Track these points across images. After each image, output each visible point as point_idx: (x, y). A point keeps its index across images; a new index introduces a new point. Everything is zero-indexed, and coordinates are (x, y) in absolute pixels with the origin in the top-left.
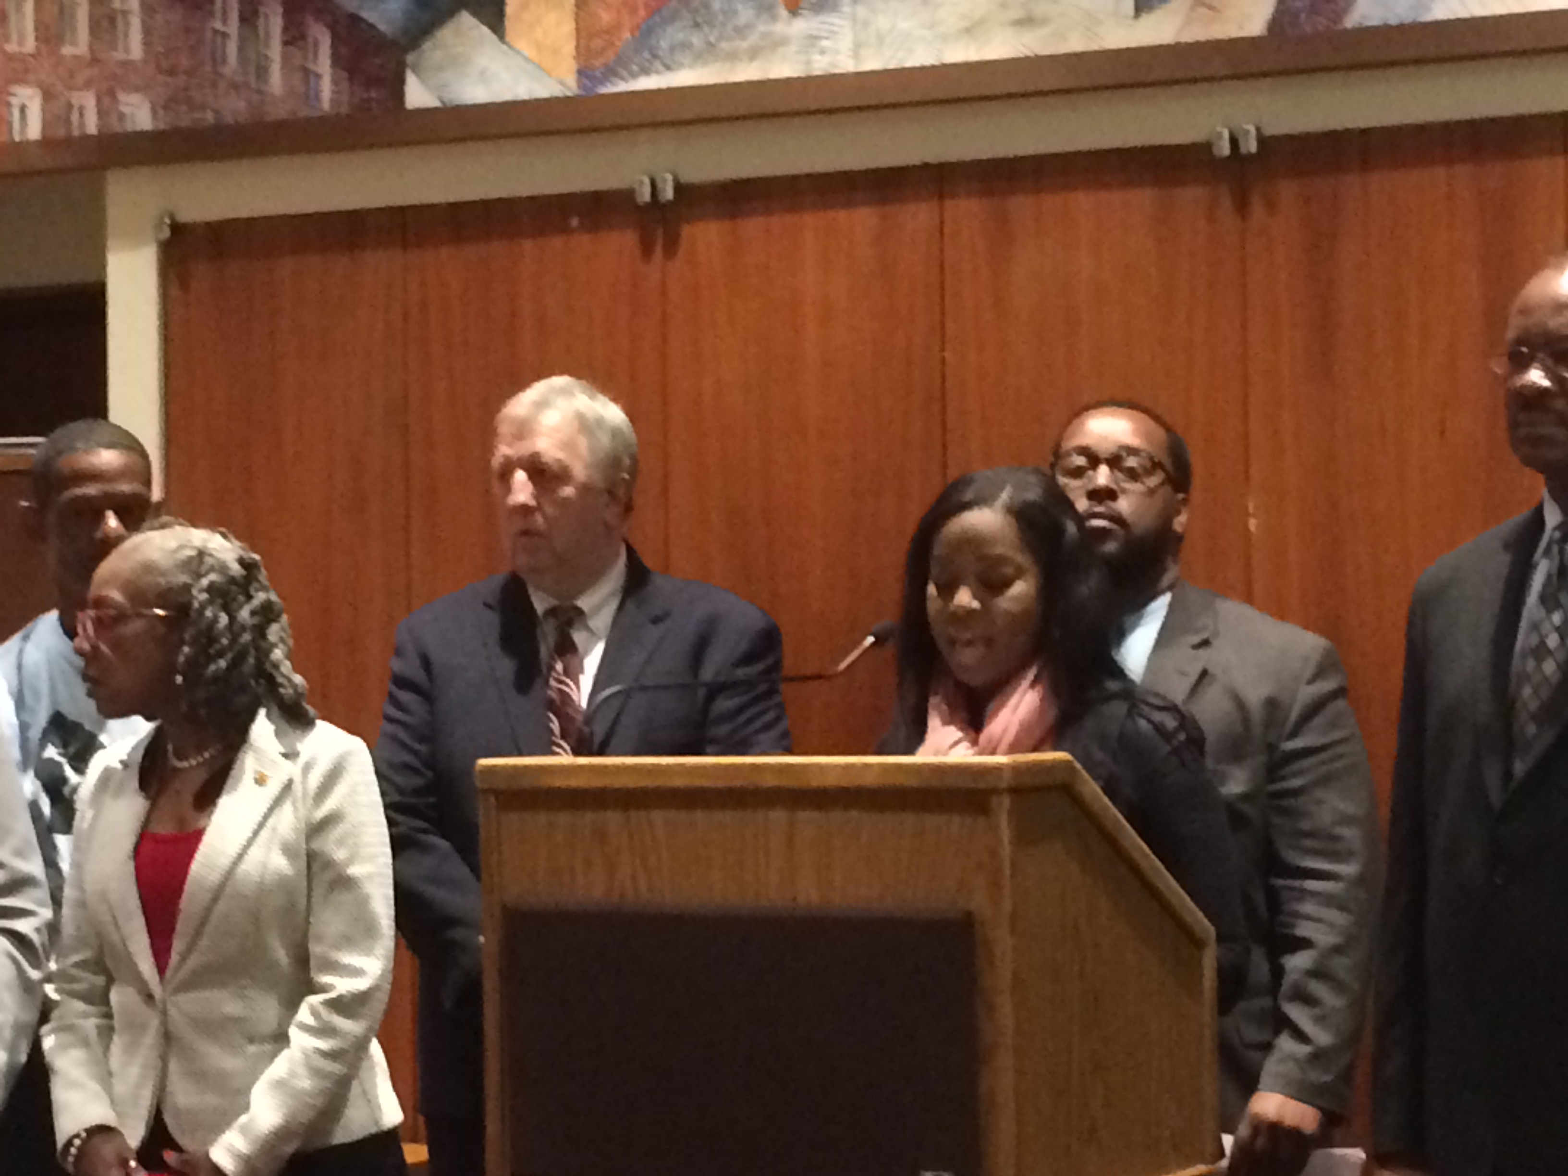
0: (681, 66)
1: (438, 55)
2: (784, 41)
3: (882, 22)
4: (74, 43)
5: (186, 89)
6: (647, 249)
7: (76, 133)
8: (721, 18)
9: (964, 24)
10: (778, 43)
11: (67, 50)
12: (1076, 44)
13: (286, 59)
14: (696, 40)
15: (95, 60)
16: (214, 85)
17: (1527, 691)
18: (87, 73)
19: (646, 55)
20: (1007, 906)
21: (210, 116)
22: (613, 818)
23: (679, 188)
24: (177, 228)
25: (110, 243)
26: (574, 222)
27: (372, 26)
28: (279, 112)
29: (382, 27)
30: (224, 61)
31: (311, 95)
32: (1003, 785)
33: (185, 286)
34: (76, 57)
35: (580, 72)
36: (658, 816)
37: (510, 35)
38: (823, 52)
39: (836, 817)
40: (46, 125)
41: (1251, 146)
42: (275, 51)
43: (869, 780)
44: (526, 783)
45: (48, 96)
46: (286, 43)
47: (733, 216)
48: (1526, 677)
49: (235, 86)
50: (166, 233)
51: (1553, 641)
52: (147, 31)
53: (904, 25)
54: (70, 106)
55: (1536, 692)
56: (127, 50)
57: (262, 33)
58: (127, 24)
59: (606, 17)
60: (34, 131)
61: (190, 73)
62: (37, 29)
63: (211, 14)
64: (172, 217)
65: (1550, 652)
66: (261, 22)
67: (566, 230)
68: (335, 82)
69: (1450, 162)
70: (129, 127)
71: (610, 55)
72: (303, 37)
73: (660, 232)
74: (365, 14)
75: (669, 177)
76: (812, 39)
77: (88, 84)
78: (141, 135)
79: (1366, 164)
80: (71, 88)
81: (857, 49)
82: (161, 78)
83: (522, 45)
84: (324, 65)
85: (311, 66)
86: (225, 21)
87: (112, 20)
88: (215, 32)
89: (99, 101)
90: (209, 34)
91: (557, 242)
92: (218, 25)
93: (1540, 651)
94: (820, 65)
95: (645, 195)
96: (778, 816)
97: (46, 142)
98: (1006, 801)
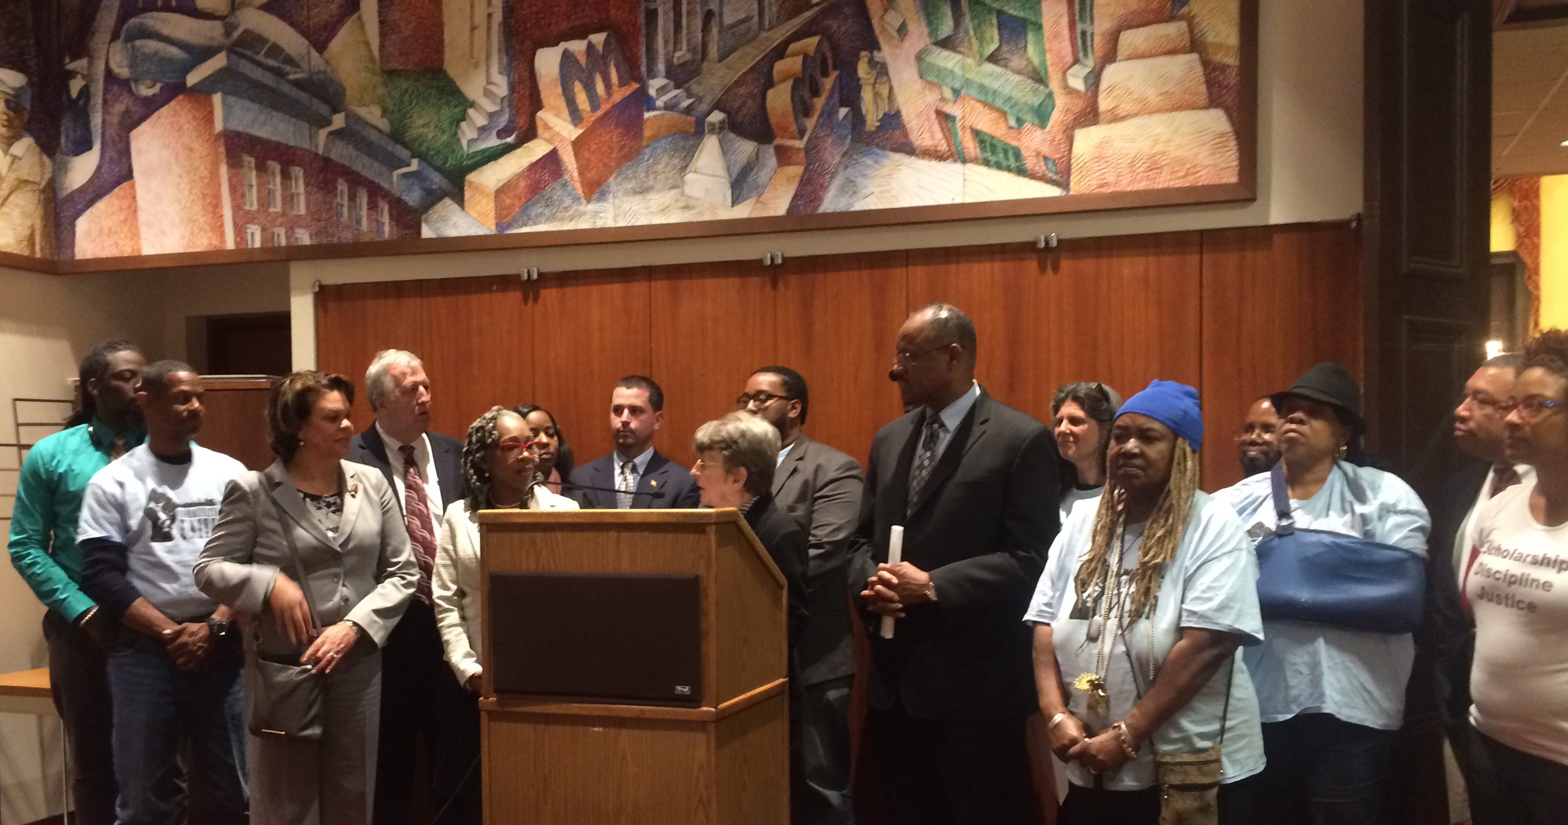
0: (540, 223)
1: (435, 216)
2: (584, 213)
3: (626, 206)
4: (275, 206)
5: (325, 227)
6: (526, 299)
7: (276, 245)
8: (557, 203)
9: (661, 208)
10: (581, 215)
11: (271, 210)
12: (707, 217)
13: (369, 217)
14: (547, 212)
15: (284, 214)
16: (337, 227)
17: (915, 483)
18: (280, 220)
19: (525, 218)
20: (713, 573)
21: (335, 240)
22: (539, 536)
23: (540, 274)
24: (322, 287)
25: (292, 293)
26: (495, 288)
27: (406, 203)
28: (365, 239)
29: (411, 204)
30: (342, 216)
31: (380, 231)
32: (712, 521)
33: (326, 310)
34: (276, 213)
35: (497, 225)
36: (559, 535)
37: (467, 208)
38: (601, 218)
39: (637, 535)
40: (263, 242)
41: (779, 261)
42: (364, 212)
43: (654, 519)
44: (500, 521)
45: (264, 230)
46: (369, 209)
47: (562, 286)
48: (915, 478)
49: (348, 227)
50: (317, 289)
51: (926, 463)
52: (308, 202)
53: (635, 208)
54: (273, 234)
55: (918, 483)
56: (298, 211)
57: (358, 204)
58: (298, 200)
59: (508, 202)
60: (257, 244)
61: (327, 220)
62: (258, 201)
63: (336, 195)
64: (319, 281)
65: (924, 468)
66: (358, 199)
67: (492, 292)
68: (391, 227)
69: (860, 269)
70: (300, 243)
71: (509, 218)
72: (377, 207)
73: (531, 293)
74: (403, 198)
75: (535, 269)
76: (596, 213)
77: (281, 225)
78: (306, 247)
79: (826, 270)
80: (275, 226)
81: (615, 217)
82: (314, 223)
83: (472, 212)
84: (386, 219)
85: (379, 218)
86: (342, 198)
87: (292, 197)
88: (338, 204)
89: (286, 232)
90: (335, 205)
91: (486, 296)
92: (339, 200)
93: (921, 467)
94: (600, 224)
95: (525, 277)
96: (613, 535)
97: (263, 249)
98: (714, 528)
